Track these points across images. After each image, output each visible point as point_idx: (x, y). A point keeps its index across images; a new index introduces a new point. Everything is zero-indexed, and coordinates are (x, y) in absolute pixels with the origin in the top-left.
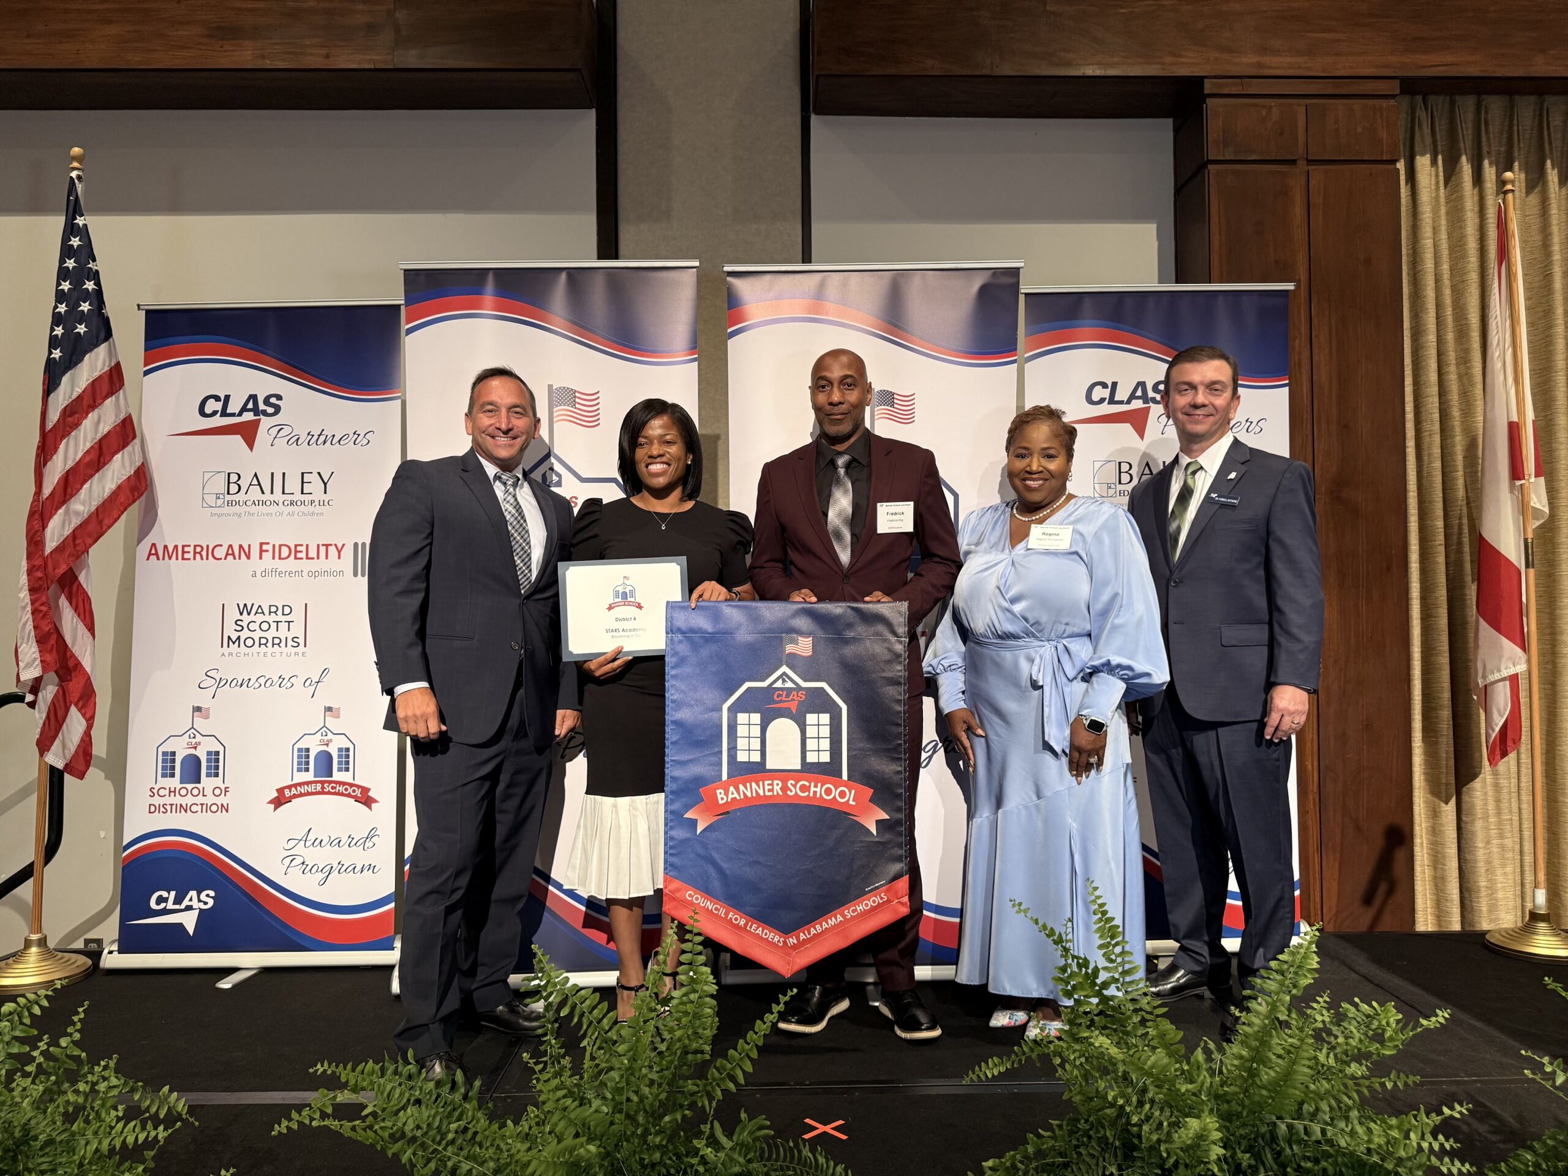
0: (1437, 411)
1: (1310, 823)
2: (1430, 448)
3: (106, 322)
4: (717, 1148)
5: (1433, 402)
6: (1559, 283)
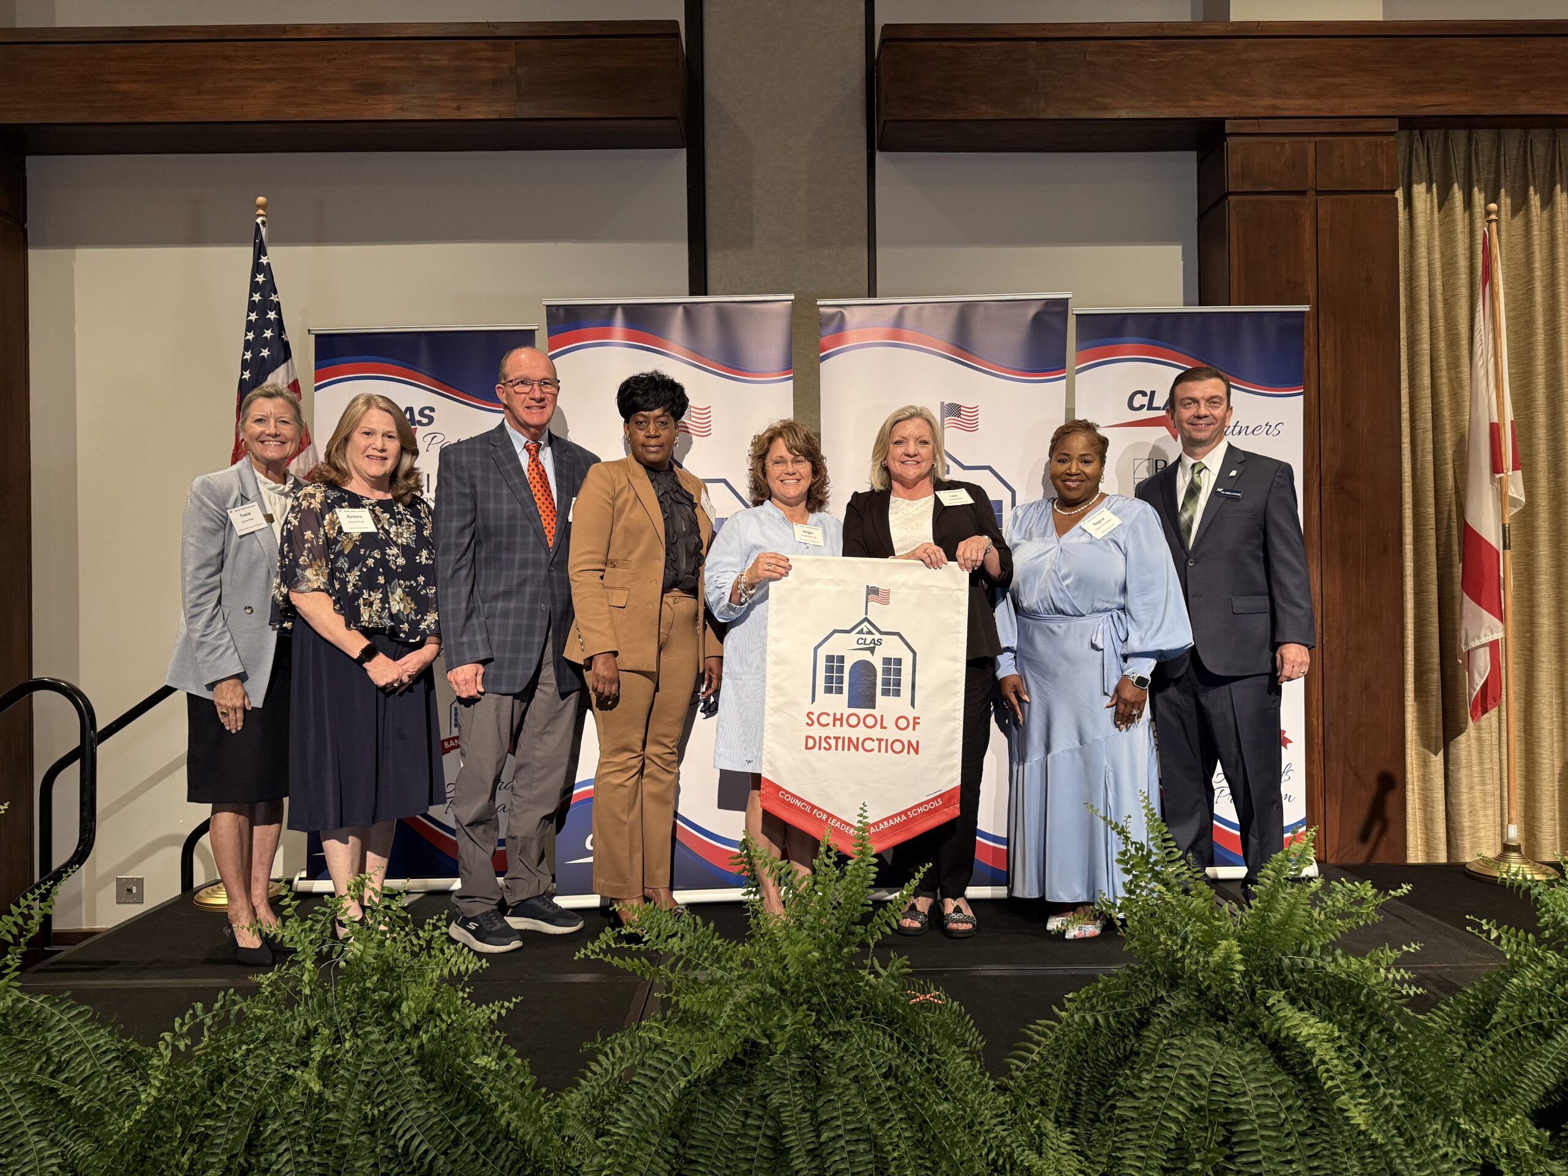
0: (1430, 411)
1: (1315, 771)
2: (1423, 444)
3: (286, 346)
4: (877, 975)
5: (1426, 404)
6: (1539, 296)
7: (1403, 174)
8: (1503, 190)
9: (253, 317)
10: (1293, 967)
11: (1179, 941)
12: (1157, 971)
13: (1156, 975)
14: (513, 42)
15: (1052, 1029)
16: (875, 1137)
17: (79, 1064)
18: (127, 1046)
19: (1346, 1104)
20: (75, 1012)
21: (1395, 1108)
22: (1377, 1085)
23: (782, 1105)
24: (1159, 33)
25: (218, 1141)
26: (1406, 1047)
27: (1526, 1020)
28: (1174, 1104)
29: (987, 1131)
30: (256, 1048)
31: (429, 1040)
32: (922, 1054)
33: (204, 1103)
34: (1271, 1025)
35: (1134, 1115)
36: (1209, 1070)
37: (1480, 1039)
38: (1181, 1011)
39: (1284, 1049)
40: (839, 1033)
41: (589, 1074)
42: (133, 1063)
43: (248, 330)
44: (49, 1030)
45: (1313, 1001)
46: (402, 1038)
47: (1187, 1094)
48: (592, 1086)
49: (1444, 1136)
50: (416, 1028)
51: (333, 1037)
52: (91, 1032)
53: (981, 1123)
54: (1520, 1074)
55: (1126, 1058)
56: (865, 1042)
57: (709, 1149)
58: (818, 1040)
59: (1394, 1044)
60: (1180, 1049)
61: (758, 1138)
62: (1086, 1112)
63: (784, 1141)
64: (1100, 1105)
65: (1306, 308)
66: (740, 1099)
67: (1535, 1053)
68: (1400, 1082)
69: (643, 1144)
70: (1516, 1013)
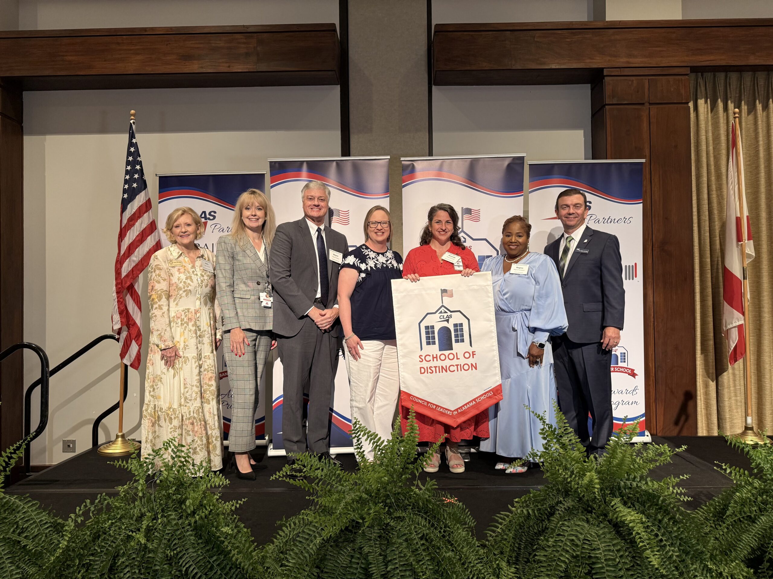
0: (707, 211)
1: (651, 390)
2: (704, 227)
3: (145, 182)
4: (420, 489)
5: (705, 207)
6: (762, 154)
7: (693, 94)
8: (743, 102)
9: (129, 168)
10: (626, 487)
11: (569, 473)
12: (559, 488)
13: (558, 490)
14: (256, 35)
15: (508, 516)
16: (414, 568)
17: (32, 529)
18: (56, 521)
19: (649, 555)
20: (31, 504)
21: (674, 557)
22: (665, 546)
23: (369, 552)
24: (571, 27)
25: (96, 567)
26: (682, 526)
27: (743, 514)
28: (564, 554)
29: (473, 567)
30: (116, 522)
31: (199, 518)
32: (441, 528)
33: (90, 548)
34: (613, 516)
35: (544, 559)
36: (582, 537)
37: (721, 523)
38: (569, 508)
39: (620, 527)
40: (399, 517)
41: (278, 536)
42: (58, 528)
43: (126, 174)
44: (18, 512)
45: (636, 503)
46: (187, 517)
47: (570, 549)
48: (279, 542)
49: (700, 572)
50: (194, 513)
51: (153, 517)
52: (38, 514)
53: (470, 562)
54: (740, 541)
55: (543, 531)
56: (412, 522)
57: (333, 573)
58: (389, 521)
59: (676, 525)
60: (568, 526)
61: (357, 569)
62: (523, 557)
63: (370, 570)
64: (530, 554)
65: (643, 161)
66: (349, 549)
67: (747, 530)
68: (678, 544)
69: (301, 571)
70: (738, 510)
